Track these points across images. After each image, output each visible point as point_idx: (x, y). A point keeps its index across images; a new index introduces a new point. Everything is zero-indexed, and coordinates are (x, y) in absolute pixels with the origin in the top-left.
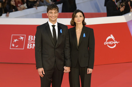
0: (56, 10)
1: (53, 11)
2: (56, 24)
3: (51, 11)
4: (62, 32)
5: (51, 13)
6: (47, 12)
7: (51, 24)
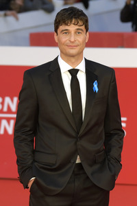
0: (81, 23)
1: (72, 28)
2: (81, 67)
3: (67, 27)
4: (97, 90)
5: (67, 32)
6: (56, 31)
7: (65, 67)
